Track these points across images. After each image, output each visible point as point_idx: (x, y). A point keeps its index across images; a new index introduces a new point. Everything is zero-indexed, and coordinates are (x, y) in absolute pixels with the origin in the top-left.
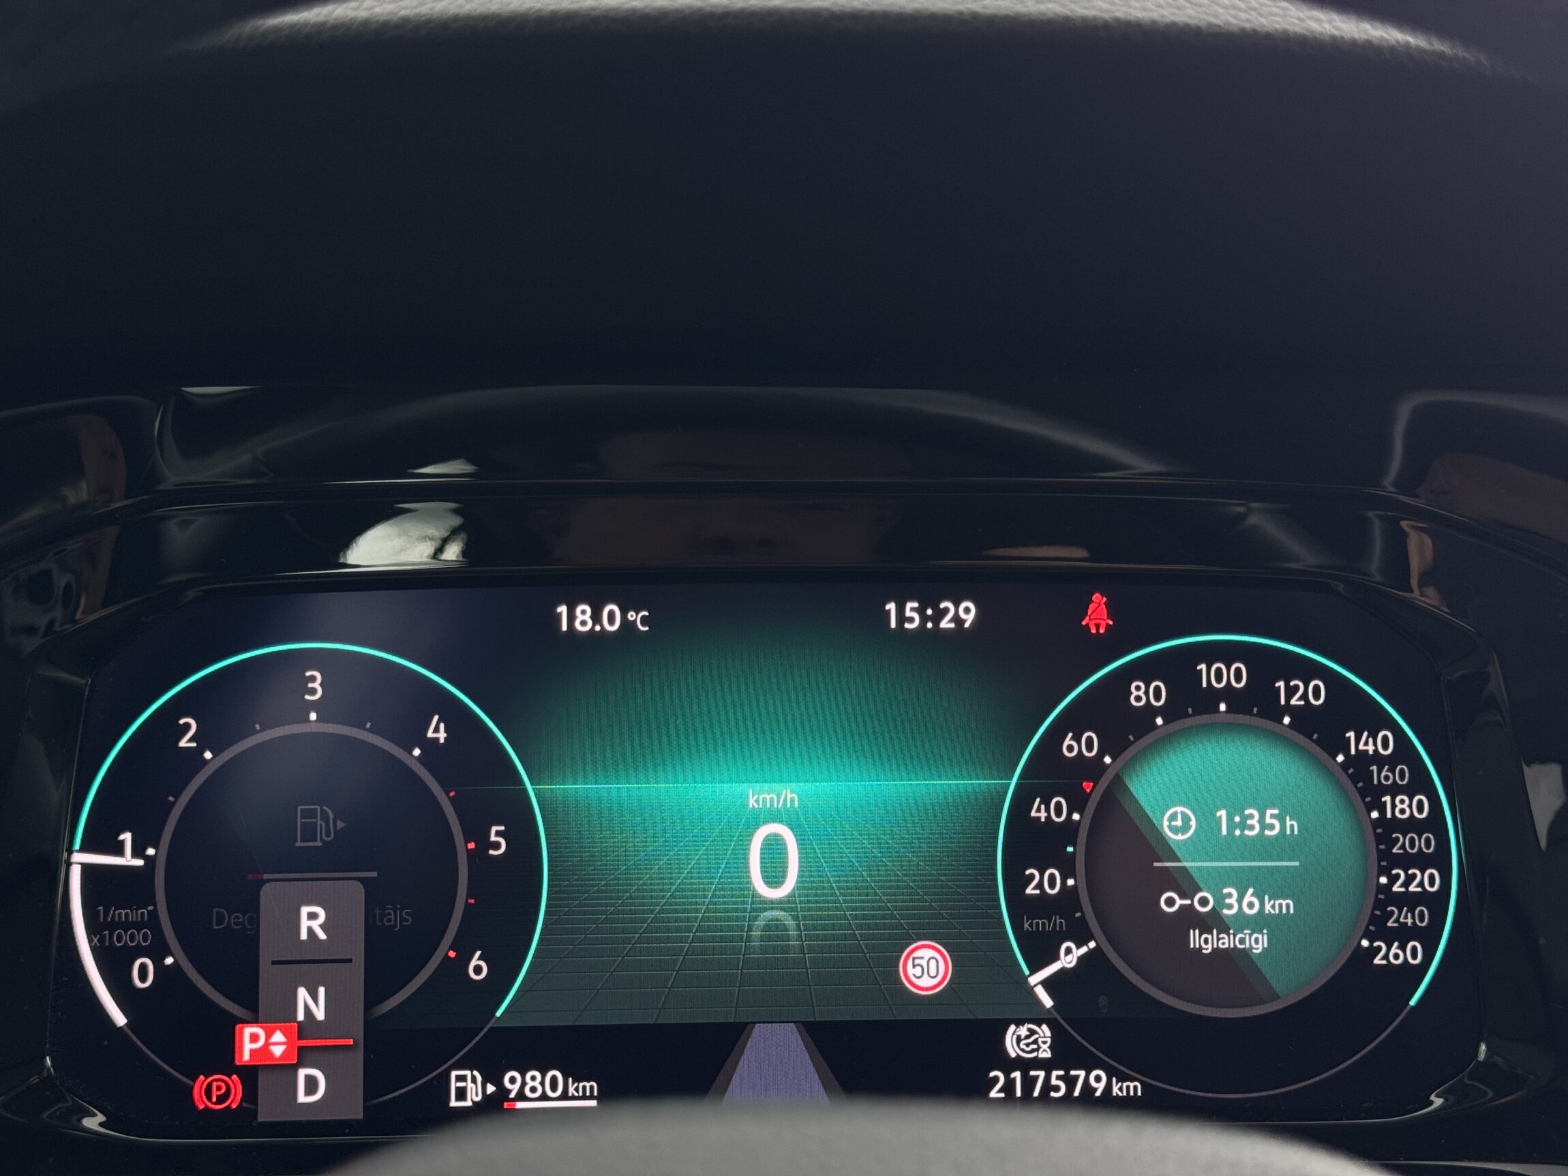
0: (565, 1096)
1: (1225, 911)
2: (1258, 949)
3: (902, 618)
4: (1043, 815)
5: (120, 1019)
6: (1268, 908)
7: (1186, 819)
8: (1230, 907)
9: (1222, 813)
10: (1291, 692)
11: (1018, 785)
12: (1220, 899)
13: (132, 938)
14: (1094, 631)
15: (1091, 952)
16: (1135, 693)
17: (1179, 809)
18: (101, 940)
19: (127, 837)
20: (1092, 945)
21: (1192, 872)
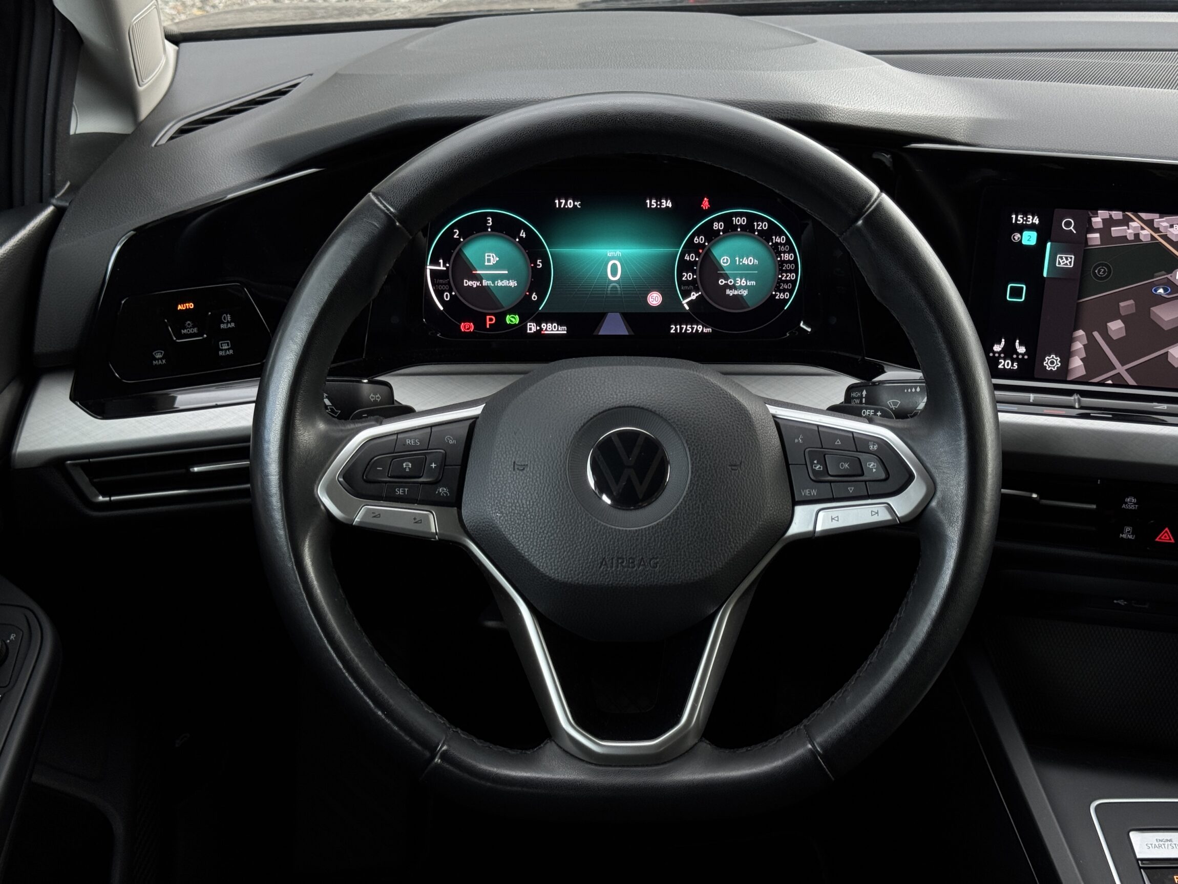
0: (558, 330)
1: (737, 285)
2: (745, 295)
3: (651, 205)
4: (688, 259)
5: (442, 308)
6: (748, 284)
7: (727, 259)
8: (738, 283)
9: (737, 259)
10: (758, 225)
11: (682, 250)
12: (735, 281)
13: (444, 287)
14: (704, 208)
15: (699, 295)
16: (715, 226)
17: (725, 257)
18: (436, 288)
19: (441, 261)
20: (700, 293)
21: (728, 274)
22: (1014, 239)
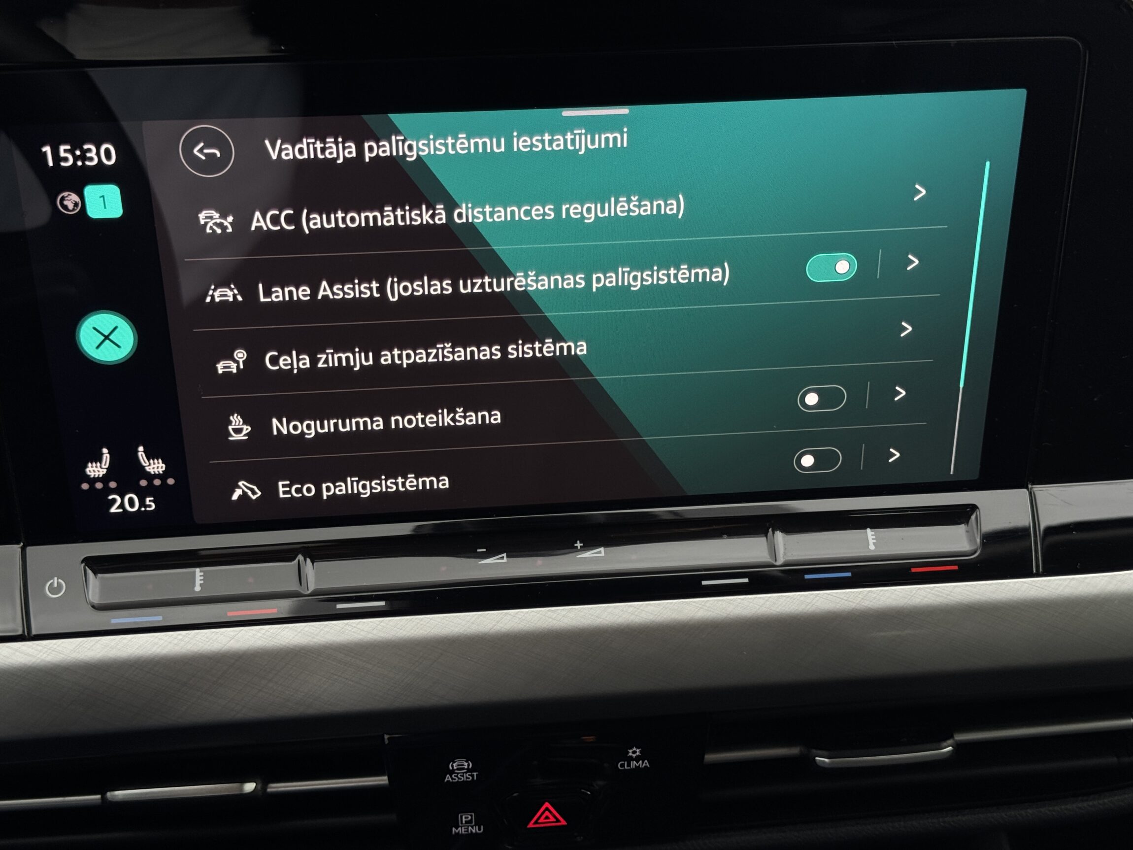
22: (65, 207)
